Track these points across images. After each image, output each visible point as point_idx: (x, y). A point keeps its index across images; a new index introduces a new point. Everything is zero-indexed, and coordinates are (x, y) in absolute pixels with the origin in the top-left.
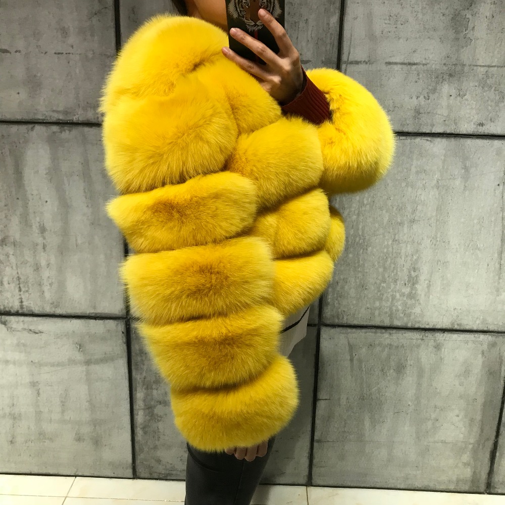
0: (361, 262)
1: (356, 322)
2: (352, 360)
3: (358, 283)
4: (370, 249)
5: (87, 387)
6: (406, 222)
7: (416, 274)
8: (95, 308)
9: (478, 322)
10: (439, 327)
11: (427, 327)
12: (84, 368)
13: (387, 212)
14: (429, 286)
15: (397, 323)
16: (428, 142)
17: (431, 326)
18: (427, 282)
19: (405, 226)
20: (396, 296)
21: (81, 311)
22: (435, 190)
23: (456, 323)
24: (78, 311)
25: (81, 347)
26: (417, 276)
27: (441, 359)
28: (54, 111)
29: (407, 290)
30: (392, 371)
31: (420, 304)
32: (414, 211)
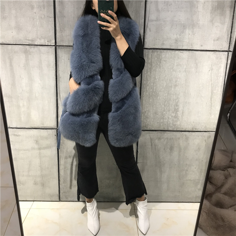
0: (155, 103)
1: (153, 129)
2: (152, 145)
3: (154, 112)
4: (158, 97)
5: (39, 160)
6: (173, 86)
7: (178, 107)
8: (43, 124)
9: (203, 127)
10: (187, 130)
11: (182, 130)
12: (38, 151)
13: (165, 82)
14: (183, 113)
15: (170, 129)
16: (181, 53)
17: (184, 130)
18: (182, 111)
19: (173, 87)
20: (169, 117)
21: (37, 126)
22: (184, 73)
23: (194, 128)
24: (36, 126)
25: (37, 142)
26: (178, 109)
27: (188, 143)
28: (27, 40)
29: (174, 115)
30: (168, 149)
31: (179, 120)
32: (176, 81)
